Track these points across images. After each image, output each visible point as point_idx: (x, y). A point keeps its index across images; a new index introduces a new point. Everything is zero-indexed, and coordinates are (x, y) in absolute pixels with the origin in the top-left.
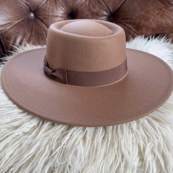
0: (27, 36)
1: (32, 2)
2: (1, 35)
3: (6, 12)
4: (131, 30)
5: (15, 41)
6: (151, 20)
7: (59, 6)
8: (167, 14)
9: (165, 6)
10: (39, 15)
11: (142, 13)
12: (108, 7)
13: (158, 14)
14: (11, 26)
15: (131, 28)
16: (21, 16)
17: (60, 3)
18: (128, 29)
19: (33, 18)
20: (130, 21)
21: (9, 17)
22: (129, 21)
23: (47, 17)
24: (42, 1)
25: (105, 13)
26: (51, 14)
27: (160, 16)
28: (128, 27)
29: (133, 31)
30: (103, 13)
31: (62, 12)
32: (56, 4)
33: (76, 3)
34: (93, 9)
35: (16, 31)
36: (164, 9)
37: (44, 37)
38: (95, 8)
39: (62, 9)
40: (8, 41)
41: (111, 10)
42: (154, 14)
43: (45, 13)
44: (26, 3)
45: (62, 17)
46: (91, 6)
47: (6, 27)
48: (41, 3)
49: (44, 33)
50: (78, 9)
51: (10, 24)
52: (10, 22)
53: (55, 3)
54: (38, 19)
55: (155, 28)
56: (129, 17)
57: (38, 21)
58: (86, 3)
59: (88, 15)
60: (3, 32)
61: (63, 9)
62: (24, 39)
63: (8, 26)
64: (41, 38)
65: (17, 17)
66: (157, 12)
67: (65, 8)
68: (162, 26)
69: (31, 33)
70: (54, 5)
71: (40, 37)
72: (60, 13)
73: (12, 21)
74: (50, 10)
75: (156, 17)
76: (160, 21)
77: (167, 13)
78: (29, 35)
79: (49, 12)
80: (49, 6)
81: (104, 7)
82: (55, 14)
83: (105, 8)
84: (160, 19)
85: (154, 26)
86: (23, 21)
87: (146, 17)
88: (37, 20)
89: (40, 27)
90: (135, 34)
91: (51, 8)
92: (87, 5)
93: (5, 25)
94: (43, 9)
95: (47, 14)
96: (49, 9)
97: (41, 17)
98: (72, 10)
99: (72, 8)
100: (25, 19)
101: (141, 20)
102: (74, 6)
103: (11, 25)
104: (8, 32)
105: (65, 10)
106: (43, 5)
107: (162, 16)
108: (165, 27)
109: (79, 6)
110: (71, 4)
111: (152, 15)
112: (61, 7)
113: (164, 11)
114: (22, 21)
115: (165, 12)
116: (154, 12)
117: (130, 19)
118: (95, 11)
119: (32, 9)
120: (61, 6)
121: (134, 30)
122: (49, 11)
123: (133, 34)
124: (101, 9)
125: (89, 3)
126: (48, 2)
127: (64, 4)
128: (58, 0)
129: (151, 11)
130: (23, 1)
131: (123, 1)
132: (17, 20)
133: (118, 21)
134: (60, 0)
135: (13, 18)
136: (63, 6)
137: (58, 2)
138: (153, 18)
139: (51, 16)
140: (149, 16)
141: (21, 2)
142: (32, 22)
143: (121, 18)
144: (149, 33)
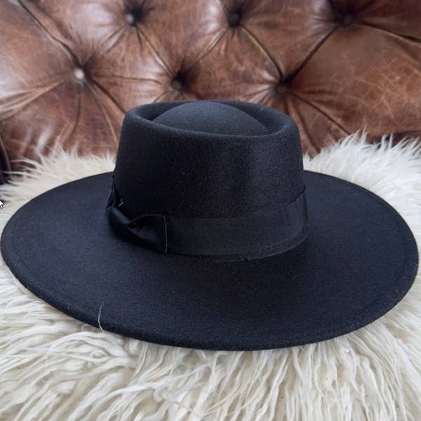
0: (66, 129)
1: (81, 42)
3: (13, 66)
4: (333, 121)
5: (33, 142)
6: (383, 97)
7: (150, 53)
9: (417, 63)
10: (98, 76)
11: (361, 79)
12: (273, 60)
13: (401, 83)
14: (25, 103)
15: (331, 116)
16: (50, 76)
17: (152, 47)
18: (326, 119)
19: (81, 83)
20: (332, 97)
21: (21, 79)
22: (326, 97)
23: (118, 80)
24: (106, 41)
25: (266, 75)
27: (404, 87)
28: (325, 114)
29: (337, 124)
30: (260, 76)
31: (157, 70)
32: (142, 49)
33: (193, 48)
35: (38, 116)
36: (416, 71)
37: (110, 131)
38: (240, 62)
39: (156, 62)
40: (14, 141)
41: (282, 68)
42: (391, 82)
43: (112, 70)
44: (65, 45)
46: (232, 57)
47: (12, 105)
48: (102, 45)
49: (109, 121)
50: (198, 62)
51: (22, 98)
52: (22, 91)
53: (139, 46)
54: (95, 86)
55: (392, 117)
56: (328, 88)
57: (95, 90)
58: (220, 49)
59: (222, 80)
60: (5, 117)
62: (59, 138)
63: (17, 103)
64: (102, 136)
65: (40, 80)
66: (398, 78)
67: (166, 59)
68: (411, 114)
69: (78, 121)
70: (138, 50)
71: (99, 131)
72: (153, 73)
73: (29, 90)
74: (127, 64)
75: (395, 91)
76: (406, 101)
78: (70, 126)
79: (123, 68)
80: (123, 53)
81: (265, 60)
82: (140, 76)
83: (267, 63)
84: (406, 97)
85: (389, 112)
86: (54, 90)
87: (369, 90)
88: (91, 87)
89: (99, 107)
90: (342, 132)
91: (130, 57)
92: (222, 53)
93: (9, 99)
94: (108, 61)
95: (118, 73)
96: (123, 60)
97: (102, 81)
98: (182, 66)
99: (183, 61)
100: (61, 84)
101: (357, 96)
102: (188, 55)
103: (25, 99)
104: (17, 117)
105: (165, 64)
106: (109, 51)
107: (410, 88)
108: (419, 115)
109: (202, 54)
110: (180, 51)
111: (386, 84)
112: (154, 57)
113: (417, 76)
114: (51, 90)
117: (331, 93)
118: (243, 69)
119: (80, 59)
120: (155, 54)
121: (339, 121)
122: (125, 67)
123: (336, 131)
124: (256, 64)
125: (226, 49)
126: (123, 44)
127: (161, 50)
128: (146, 39)
129: (383, 75)
130: (57, 38)
131: (313, 48)
132: (42, 87)
133: (300, 98)
134: (153, 39)
135: (31, 83)
136: (161, 54)
137: (147, 43)
138: (388, 94)
139: (129, 79)
140: (379, 87)
141: (51, 42)
142: (79, 92)
143: (306, 89)
144: (378, 130)
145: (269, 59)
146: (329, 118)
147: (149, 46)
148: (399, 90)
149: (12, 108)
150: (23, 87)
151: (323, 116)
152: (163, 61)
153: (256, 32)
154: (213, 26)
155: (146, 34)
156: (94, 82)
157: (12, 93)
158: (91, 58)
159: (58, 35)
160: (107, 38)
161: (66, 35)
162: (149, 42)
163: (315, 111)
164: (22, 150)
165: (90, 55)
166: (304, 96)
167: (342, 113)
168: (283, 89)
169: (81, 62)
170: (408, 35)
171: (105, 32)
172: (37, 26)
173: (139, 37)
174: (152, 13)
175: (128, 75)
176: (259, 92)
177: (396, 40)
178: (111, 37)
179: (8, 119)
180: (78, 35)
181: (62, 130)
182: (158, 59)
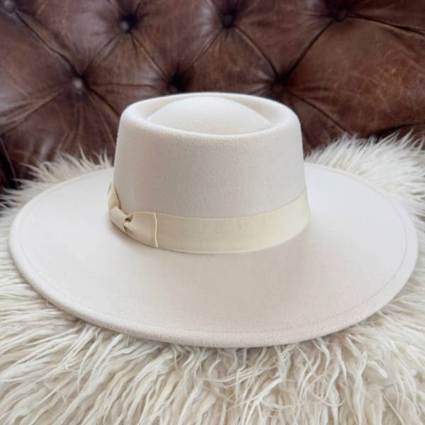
1: (78, 52)
2: (3, 136)
3: (13, 79)
4: (328, 117)
5: (36, 152)
6: (378, 91)
7: (145, 59)
8: (420, 75)
9: (413, 55)
10: (95, 84)
11: (356, 74)
12: (268, 59)
13: (396, 75)
14: (25, 114)
15: (327, 113)
16: (50, 87)
17: (147, 52)
18: (321, 115)
19: (80, 93)
20: (326, 94)
21: (22, 91)
22: (321, 94)
23: (115, 88)
24: (102, 49)
25: (261, 75)
27: (400, 79)
28: (320, 111)
29: (333, 120)
30: (255, 75)
31: (152, 75)
33: (187, 52)
34: (230, 65)
35: (39, 127)
36: (412, 63)
37: (109, 138)
38: (235, 62)
39: (151, 67)
40: (19, 152)
41: (277, 66)
42: (386, 75)
43: (109, 78)
44: (62, 56)
45: (152, 87)
46: (226, 58)
47: (15, 116)
48: (99, 54)
49: (107, 128)
50: (192, 66)
51: (23, 109)
52: (23, 103)
53: (133, 52)
54: (95, 96)
55: (388, 111)
56: (322, 84)
57: (94, 99)
58: (214, 51)
59: (217, 81)
60: (8, 128)
61: (155, 67)
62: (60, 146)
63: (19, 114)
64: (100, 143)
65: (40, 91)
66: (393, 71)
67: (161, 63)
68: (407, 107)
69: (77, 130)
70: (133, 57)
71: (98, 139)
72: (148, 79)
73: (29, 102)
74: (123, 71)
75: (391, 84)
76: (402, 94)
77: (420, 72)
78: (71, 134)
79: (119, 75)
80: (119, 60)
81: (259, 59)
82: (136, 82)
84: (402, 89)
85: (385, 105)
86: (54, 100)
87: (364, 84)
89: (97, 114)
90: (338, 129)
91: (125, 64)
92: (216, 54)
93: (11, 111)
94: (105, 69)
95: (115, 81)
96: (119, 67)
97: (100, 90)
99: (178, 65)
100: (60, 94)
101: (352, 91)
102: (183, 58)
103: (27, 110)
104: (20, 128)
105: (160, 69)
106: (105, 59)
107: (405, 80)
108: (415, 108)
109: (196, 57)
110: (175, 55)
111: (381, 78)
112: (149, 62)
113: (413, 68)
114: (51, 100)
115: (416, 69)
116: (387, 70)
117: (326, 89)
118: (237, 69)
119: (78, 68)
120: (150, 60)
121: (335, 117)
122: (121, 74)
123: (333, 127)
124: (251, 64)
125: (220, 49)
126: (118, 51)
127: (156, 55)
128: (142, 45)
129: (379, 68)
130: (55, 49)
131: (307, 44)
132: (42, 98)
133: (294, 95)
134: (148, 45)
135: (31, 94)
136: (156, 60)
137: (142, 49)
138: (383, 87)
139: (125, 85)
140: (375, 81)
141: (49, 54)
142: (78, 101)
143: (302, 87)
144: (375, 125)
145: (264, 59)
146: (325, 115)
147: (144, 53)
148: (394, 82)
149: (17, 119)
150: (24, 99)
151: (318, 113)
152: (158, 66)
153: (249, 31)
154: (206, 28)
155: (141, 40)
156: (93, 91)
157: (13, 105)
158: (88, 67)
159: (55, 46)
160: (103, 45)
161: (64, 45)
162: (144, 48)
163: (311, 108)
165: (87, 64)
166: (300, 94)
167: (337, 108)
168: (279, 88)
169: (78, 71)
170: (403, 25)
171: (101, 40)
172: (35, 38)
173: (134, 43)
174: (146, 19)
175: (124, 81)
177: (391, 32)
178: (106, 45)
179: (11, 130)
180: (75, 45)
181: (63, 139)
182: (153, 64)
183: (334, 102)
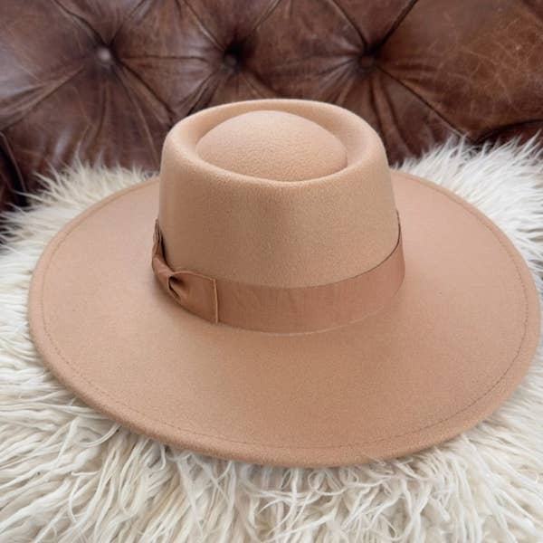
0: (89, 131)
1: (103, 14)
2: (5, 131)
3: (17, 56)
4: (431, 107)
5: (49, 151)
6: (497, 75)
7: (192, 22)
10: (127, 56)
11: (468, 50)
12: (354, 24)
13: (521, 54)
14: (35, 101)
15: (429, 101)
16: (66, 64)
17: (195, 13)
18: (421, 104)
19: (108, 67)
21: (27, 71)
22: (423, 75)
23: (153, 61)
24: (135, 9)
25: (345, 45)
26: (164, 52)
27: (527, 60)
29: (436, 111)
30: (337, 46)
31: (201, 43)
32: (181, 17)
34: (303, 31)
35: (52, 118)
37: (144, 130)
38: (310, 27)
39: (200, 33)
40: (27, 152)
41: (367, 35)
43: (144, 48)
44: (82, 20)
45: (202, 59)
46: (300, 21)
47: (20, 105)
48: (130, 15)
50: (255, 30)
51: (33, 95)
52: (30, 87)
53: (178, 13)
54: (126, 71)
55: (510, 101)
56: (424, 62)
57: (126, 76)
58: (283, 12)
59: (287, 53)
60: (11, 122)
61: (206, 33)
62: (79, 144)
63: (25, 103)
64: (133, 138)
65: (53, 70)
66: (518, 48)
67: (212, 28)
68: (536, 97)
69: (102, 120)
70: (176, 19)
71: (129, 132)
72: (197, 48)
73: (39, 85)
74: (163, 39)
75: (514, 66)
76: (528, 80)
78: (93, 127)
79: (158, 45)
80: (157, 25)
81: (342, 23)
82: (181, 53)
84: (528, 73)
85: (506, 95)
86: (71, 80)
87: (479, 66)
89: (129, 98)
91: (166, 29)
92: (286, 16)
93: (15, 98)
94: (139, 36)
95: (152, 52)
96: (157, 35)
97: (133, 63)
98: (235, 36)
99: (236, 29)
100: (80, 72)
101: (463, 73)
102: (242, 21)
103: (35, 97)
104: (26, 121)
105: (212, 35)
106: (139, 23)
107: (534, 62)
109: (258, 21)
110: (231, 16)
111: (501, 57)
112: (198, 26)
116: (510, 47)
117: (428, 69)
118: (314, 37)
119: (103, 36)
120: (198, 23)
121: (439, 107)
122: (161, 43)
123: (436, 121)
124: (331, 30)
125: (291, 13)
126: (156, 13)
127: (207, 16)
128: (187, 4)
129: (498, 43)
130: (73, 11)
131: (406, 5)
132: (55, 79)
133: (387, 73)
135: (41, 75)
136: (206, 22)
137: (188, 9)
138: (504, 70)
139: (165, 58)
140: (492, 61)
141: (65, 19)
142: (104, 81)
143: (397, 64)
144: (491, 120)
145: (347, 21)
146: (427, 104)
147: (191, 13)
148: (519, 64)
149: (19, 109)
150: (32, 82)
151: (417, 100)
152: (209, 32)
156: (124, 64)
157: (17, 91)
158: (118, 33)
159: (74, 8)
160: (135, 6)
161: (84, 6)
162: (191, 7)
163: (408, 93)
164: (36, 163)
165: (115, 30)
166: (394, 73)
167: (442, 96)
168: (369, 62)
169: (104, 40)
173: (177, 2)
176: (336, 67)
178: (140, 5)
179: (16, 124)
180: (100, 7)
181: (83, 133)
182: (202, 29)
183: (439, 87)
